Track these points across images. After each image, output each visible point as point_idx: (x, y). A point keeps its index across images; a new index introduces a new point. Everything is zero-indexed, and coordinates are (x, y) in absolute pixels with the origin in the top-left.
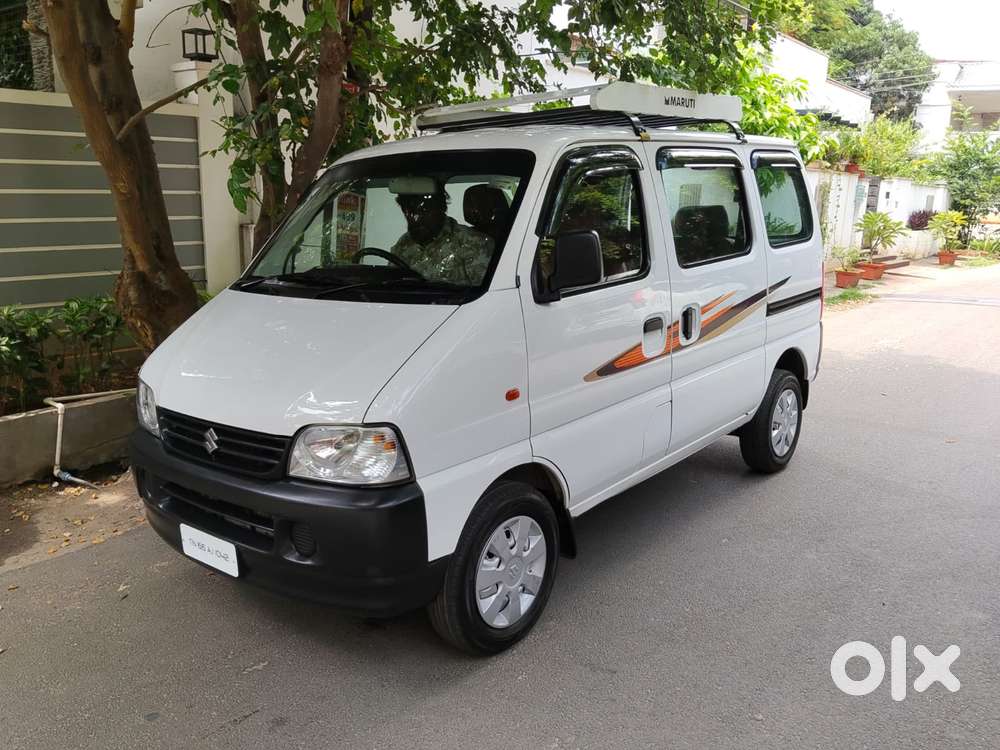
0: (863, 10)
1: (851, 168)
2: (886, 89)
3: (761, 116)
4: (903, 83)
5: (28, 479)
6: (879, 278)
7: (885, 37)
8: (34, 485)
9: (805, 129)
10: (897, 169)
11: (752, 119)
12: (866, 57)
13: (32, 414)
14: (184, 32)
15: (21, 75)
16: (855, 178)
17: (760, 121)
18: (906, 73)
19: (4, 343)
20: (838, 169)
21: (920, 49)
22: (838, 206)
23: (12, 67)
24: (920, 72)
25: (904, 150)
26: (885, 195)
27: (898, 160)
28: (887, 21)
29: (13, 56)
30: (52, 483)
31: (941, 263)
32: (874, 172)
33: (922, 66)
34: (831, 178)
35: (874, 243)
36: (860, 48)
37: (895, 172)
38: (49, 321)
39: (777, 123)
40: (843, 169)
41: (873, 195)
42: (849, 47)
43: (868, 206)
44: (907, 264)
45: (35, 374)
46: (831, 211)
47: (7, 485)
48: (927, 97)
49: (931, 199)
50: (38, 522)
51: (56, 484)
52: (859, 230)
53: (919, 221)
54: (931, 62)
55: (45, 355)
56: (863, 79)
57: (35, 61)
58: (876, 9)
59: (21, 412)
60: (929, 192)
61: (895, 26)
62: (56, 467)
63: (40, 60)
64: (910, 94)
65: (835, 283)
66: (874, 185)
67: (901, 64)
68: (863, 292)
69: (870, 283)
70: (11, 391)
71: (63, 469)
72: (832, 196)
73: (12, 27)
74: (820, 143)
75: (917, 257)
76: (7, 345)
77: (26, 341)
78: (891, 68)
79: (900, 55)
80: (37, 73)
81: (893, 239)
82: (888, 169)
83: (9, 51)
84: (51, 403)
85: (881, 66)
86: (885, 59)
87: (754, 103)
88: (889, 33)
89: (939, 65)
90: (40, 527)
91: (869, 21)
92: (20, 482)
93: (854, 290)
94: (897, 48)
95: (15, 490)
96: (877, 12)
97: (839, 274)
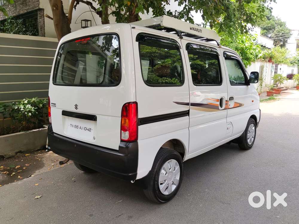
0: (269, 16)
1: (269, 61)
2: (276, 38)
3: (245, 45)
4: (282, 36)
5: (39, 149)
6: (279, 93)
7: (276, 23)
8: (40, 151)
9: (257, 49)
10: (283, 61)
11: (242, 46)
12: (270, 29)
13: (40, 129)
14: (82, 20)
15: (35, 33)
16: (271, 64)
17: (244, 47)
18: (282, 34)
19: (33, 109)
20: (266, 61)
21: (287, 27)
22: (266, 72)
23: (32, 31)
24: (287, 33)
25: (285, 56)
26: (280, 69)
27: (283, 59)
28: (276, 19)
29: (32, 28)
30: (46, 150)
31: (297, 89)
32: (276, 62)
33: (287, 31)
34: (264, 63)
35: (277, 83)
36: (268, 27)
37: (282, 62)
38: (45, 102)
39: (249, 47)
40: (267, 61)
41: (276, 69)
42: (265, 26)
43: (275, 72)
44: (287, 90)
45: (40, 118)
46: (264, 74)
47: (33, 150)
48: (289, 41)
49: (293, 70)
50: (43, 161)
51: (47, 150)
52: (273, 79)
53: (290, 77)
54: (290, 30)
55: (43, 113)
56: (269, 36)
57: (39, 29)
58: (272, 15)
59: (37, 129)
60: (293, 68)
61: (279, 20)
62: (47, 145)
63: (41, 28)
64: (284, 40)
65: (267, 95)
66: (276, 66)
67: (281, 31)
68: (275, 97)
69: (277, 95)
70: (34, 123)
71: (49, 146)
72: (264, 69)
73: (32, 20)
74: (262, 53)
75: (289, 88)
76: (34, 109)
77: (39, 108)
78: (278, 32)
79: (281, 29)
80: (40, 32)
81: (283, 82)
82: (280, 61)
83: (31, 26)
84: (46, 126)
85: (275, 32)
86: (276, 30)
87: (242, 41)
88: (277, 22)
89: (292, 31)
90: (44, 162)
91: (271, 19)
92: (36, 150)
93: (272, 97)
94: (279, 27)
95: (35, 152)
96: (273, 16)
97: (267, 92)
